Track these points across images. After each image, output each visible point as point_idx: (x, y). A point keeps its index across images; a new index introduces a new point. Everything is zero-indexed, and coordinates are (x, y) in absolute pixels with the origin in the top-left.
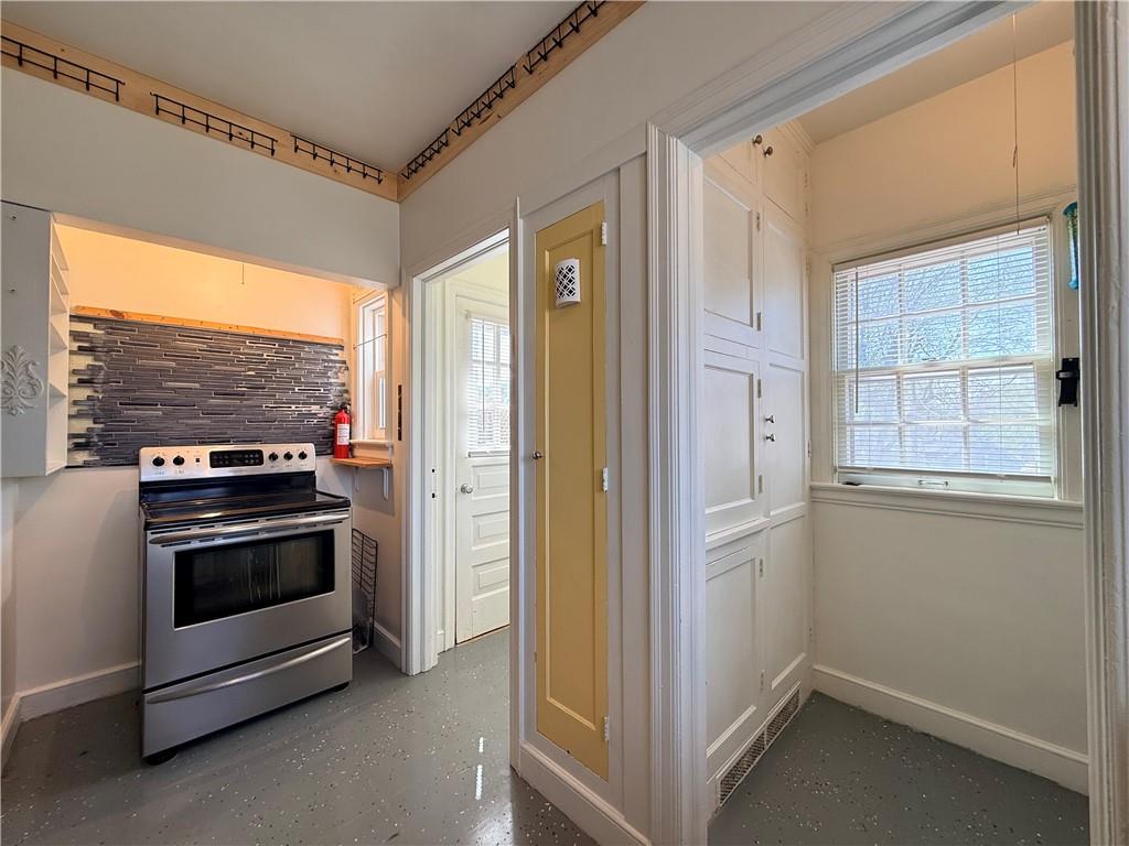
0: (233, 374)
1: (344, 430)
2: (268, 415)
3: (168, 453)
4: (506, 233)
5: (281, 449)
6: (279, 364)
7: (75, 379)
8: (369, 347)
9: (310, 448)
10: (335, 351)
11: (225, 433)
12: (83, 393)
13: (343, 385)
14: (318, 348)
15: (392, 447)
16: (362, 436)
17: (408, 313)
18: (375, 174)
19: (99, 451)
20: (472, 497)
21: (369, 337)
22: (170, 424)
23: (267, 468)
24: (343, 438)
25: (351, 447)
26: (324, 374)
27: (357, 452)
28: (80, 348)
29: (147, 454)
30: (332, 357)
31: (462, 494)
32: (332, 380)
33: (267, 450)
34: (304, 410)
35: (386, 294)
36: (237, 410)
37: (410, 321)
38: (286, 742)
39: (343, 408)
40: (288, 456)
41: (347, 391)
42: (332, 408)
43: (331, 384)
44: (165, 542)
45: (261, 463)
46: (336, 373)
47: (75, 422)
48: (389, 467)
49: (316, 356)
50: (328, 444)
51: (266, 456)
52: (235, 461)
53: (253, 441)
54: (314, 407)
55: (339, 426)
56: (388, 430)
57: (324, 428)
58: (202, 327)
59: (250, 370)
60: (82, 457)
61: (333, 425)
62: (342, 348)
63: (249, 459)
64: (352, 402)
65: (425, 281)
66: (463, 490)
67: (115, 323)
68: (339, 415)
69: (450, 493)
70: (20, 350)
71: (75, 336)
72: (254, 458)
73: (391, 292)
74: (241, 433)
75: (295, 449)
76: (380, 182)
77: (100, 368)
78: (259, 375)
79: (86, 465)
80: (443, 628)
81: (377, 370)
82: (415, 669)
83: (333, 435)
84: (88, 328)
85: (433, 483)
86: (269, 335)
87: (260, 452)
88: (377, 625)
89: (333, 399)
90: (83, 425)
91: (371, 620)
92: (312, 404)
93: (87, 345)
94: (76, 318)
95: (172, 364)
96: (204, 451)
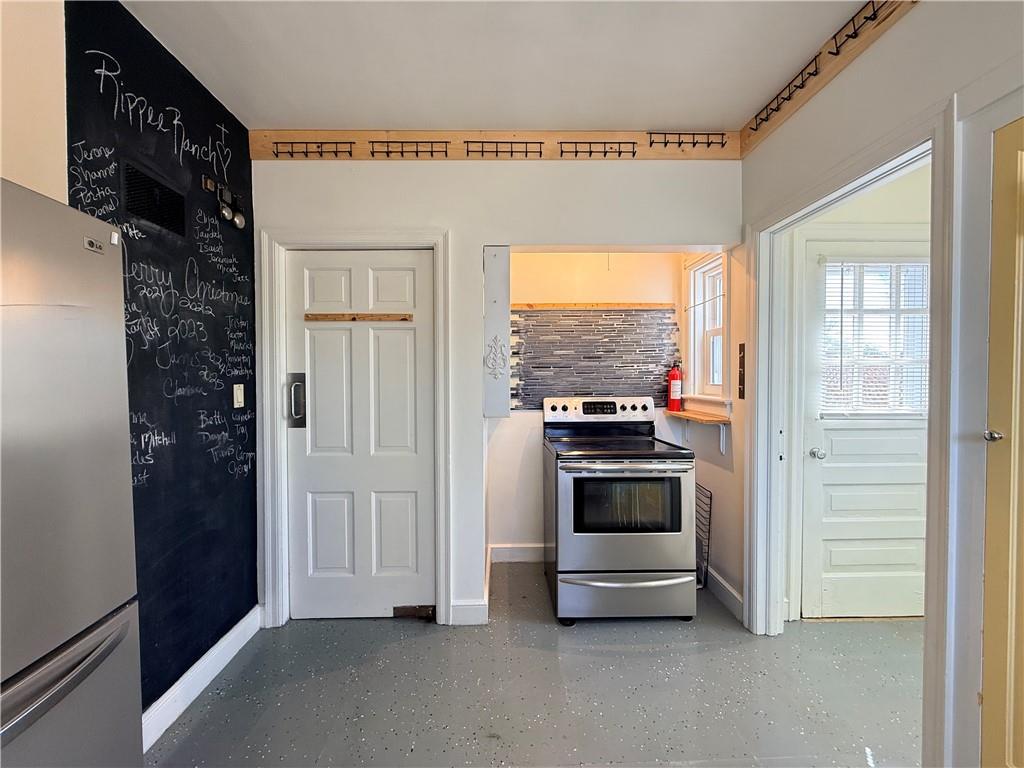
0: (597, 341)
1: (676, 385)
2: (618, 372)
3: (559, 402)
4: (929, 144)
5: (629, 402)
6: (625, 331)
7: (512, 352)
8: (699, 309)
9: (649, 401)
10: (668, 315)
11: (590, 388)
12: (515, 361)
13: (675, 344)
14: (653, 314)
15: (731, 404)
16: (692, 392)
17: (753, 270)
18: (718, 139)
19: (523, 399)
20: (825, 464)
21: (699, 300)
22: (558, 381)
23: (620, 417)
24: (676, 394)
25: (682, 401)
26: (659, 337)
27: (687, 406)
28: (514, 332)
29: (548, 402)
30: (666, 321)
31: (810, 459)
32: (665, 341)
33: (619, 401)
34: (643, 368)
35: (724, 255)
36: (597, 370)
37: (757, 277)
39: (676, 366)
40: (634, 408)
41: (678, 350)
42: (666, 366)
43: (664, 345)
44: (569, 470)
45: (615, 413)
46: (669, 335)
47: (512, 380)
48: (727, 424)
49: (652, 321)
50: (664, 398)
51: (618, 407)
52: (600, 410)
53: (607, 395)
54: (651, 366)
55: (673, 382)
56: (726, 387)
57: (659, 384)
58: (576, 308)
59: (605, 337)
60: (515, 402)
61: (666, 381)
62: (674, 311)
63: (607, 409)
64: (683, 360)
65: (774, 233)
66: (813, 454)
67: (529, 312)
68: (672, 372)
69: (797, 456)
70: (499, 338)
71: (514, 323)
72: (610, 409)
73: (730, 252)
74: (600, 388)
75: (639, 401)
76: (723, 145)
77: (522, 344)
78: (610, 342)
79: (516, 408)
80: (788, 596)
81: (707, 329)
82: (760, 629)
83: (666, 390)
84: (515, 317)
85: (780, 444)
86: (617, 308)
87: (614, 404)
88: (710, 570)
89: (667, 359)
90: (516, 382)
91: (706, 564)
92: (650, 363)
93: (515, 329)
94: (513, 312)
95: (559, 338)
96: (579, 401)
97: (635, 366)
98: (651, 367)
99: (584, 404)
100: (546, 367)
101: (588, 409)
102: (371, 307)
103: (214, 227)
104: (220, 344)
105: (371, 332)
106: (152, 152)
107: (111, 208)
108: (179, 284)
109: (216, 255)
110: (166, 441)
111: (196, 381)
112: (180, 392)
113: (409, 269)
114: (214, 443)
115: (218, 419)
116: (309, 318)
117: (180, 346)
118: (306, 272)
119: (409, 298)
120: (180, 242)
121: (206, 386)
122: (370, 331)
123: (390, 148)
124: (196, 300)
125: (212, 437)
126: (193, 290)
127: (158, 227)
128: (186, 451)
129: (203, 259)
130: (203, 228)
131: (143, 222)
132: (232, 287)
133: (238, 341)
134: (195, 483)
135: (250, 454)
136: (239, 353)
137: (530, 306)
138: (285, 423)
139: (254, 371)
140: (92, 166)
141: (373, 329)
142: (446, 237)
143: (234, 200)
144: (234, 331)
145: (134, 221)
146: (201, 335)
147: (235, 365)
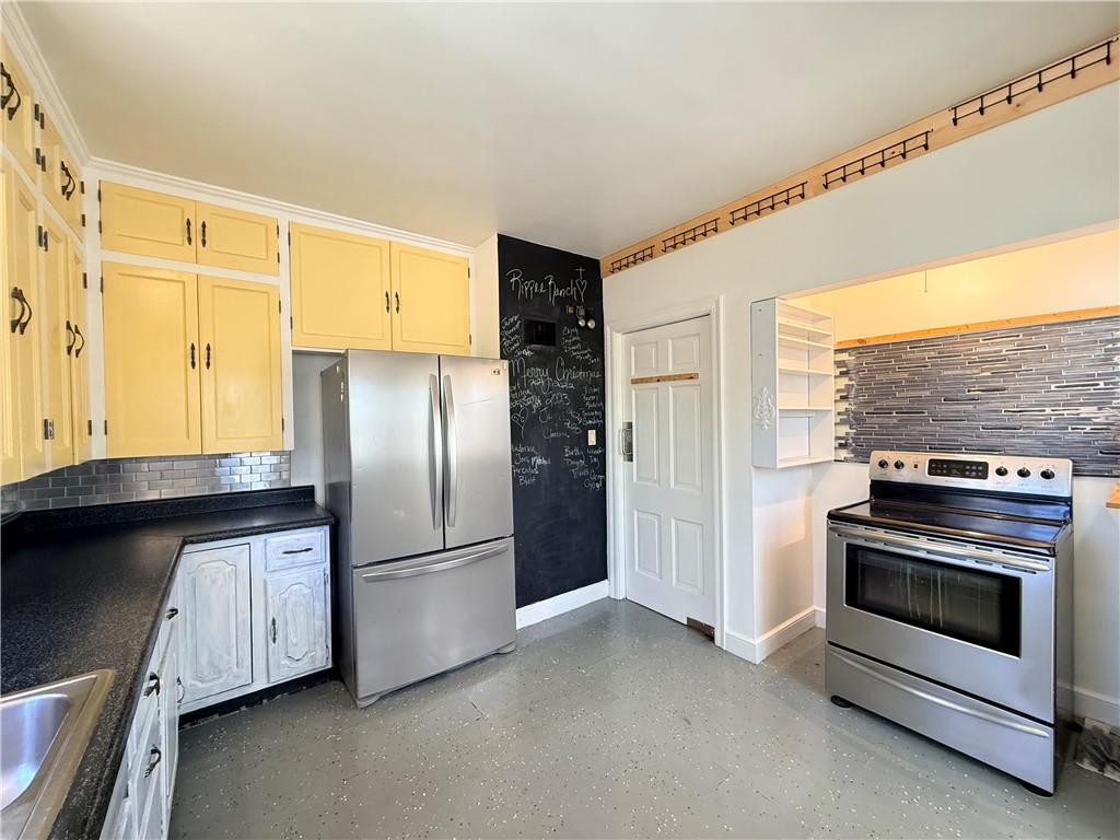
0: (965, 377)
2: (1008, 420)
3: (892, 457)
7: (838, 396)
11: (957, 441)
12: (843, 406)
18: (1098, 56)
19: (853, 451)
22: (903, 430)
23: (992, 484)
28: (841, 373)
29: (876, 456)
34: (1067, 413)
36: (971, 416)
38: (920, 776)
45: (985, 476)
47: (838, 427)
51: (992, 469)
52: (955, 471)
54: (1085, 409)
59: (985, 371)
60: (843, 454)
63: (971, 471)
67: (861, 348)
71: (839, 364)
72: (977, 471)
74: (973, 441)
75: (1037, 464)
76: (1109, 60)
77: (853, 385)
78: (996, 375)
79: (846, 460)
84: (844, 357)
86: (1010, 325)
87: (985, 465)
90: (844, 430)
92: (1082, 404)
93: (844, 369)
94: (838, 351)
95: (906, 376)
96: (924, 458)
97: (1048, 411)
98: (1085, 411)
99: (931, 461)
100: (887, 411)
101: (936, 468)
102: (671, 370)
103: (574, 334)
104: (578, 405)
105: (671, 389)
106: (537, 307)
107: (517, 344)
108: (553, 375)
109: (575, 351)
110: (545, 462)
111: (562, 429)
112: (552, 435)
113: (695, 335)
114: (575, 466)
115: (577, 451)
116: (634, 382)
117: (553, 409)
118: (633, 348)
119: (696, 359)
120: (552, 349)
121: (569, 432)
122: (670, 387)
123: (678, 240)
124: (563, 381)
125: (572, 463)
126: (560, 377)
127: (539, 346)
128: (557, 469)
129: (567, 356)
130: (567, 337)
131: (533, 346)
132: (587, 367)
133: (591, 402)
134: (562, 489)
135: (601, 477)
136: (593, 410)
137: (861, 341)
138: (622, 458)
139: (604, 421)
140: (508, 328)
141: (673, 387)
142: (717, 302)
143: (587, 312)
144: (588, 396)
145: (528, 347)
146: (566, 401)
147: (589, 418)
